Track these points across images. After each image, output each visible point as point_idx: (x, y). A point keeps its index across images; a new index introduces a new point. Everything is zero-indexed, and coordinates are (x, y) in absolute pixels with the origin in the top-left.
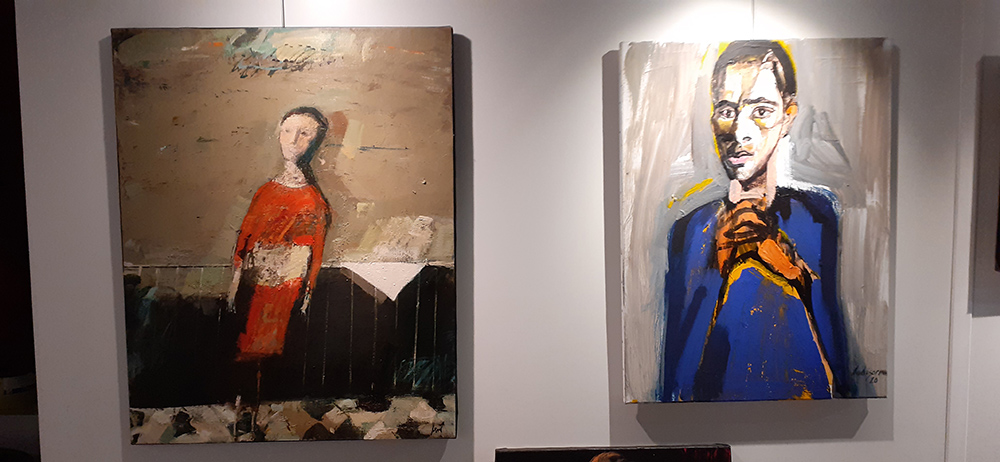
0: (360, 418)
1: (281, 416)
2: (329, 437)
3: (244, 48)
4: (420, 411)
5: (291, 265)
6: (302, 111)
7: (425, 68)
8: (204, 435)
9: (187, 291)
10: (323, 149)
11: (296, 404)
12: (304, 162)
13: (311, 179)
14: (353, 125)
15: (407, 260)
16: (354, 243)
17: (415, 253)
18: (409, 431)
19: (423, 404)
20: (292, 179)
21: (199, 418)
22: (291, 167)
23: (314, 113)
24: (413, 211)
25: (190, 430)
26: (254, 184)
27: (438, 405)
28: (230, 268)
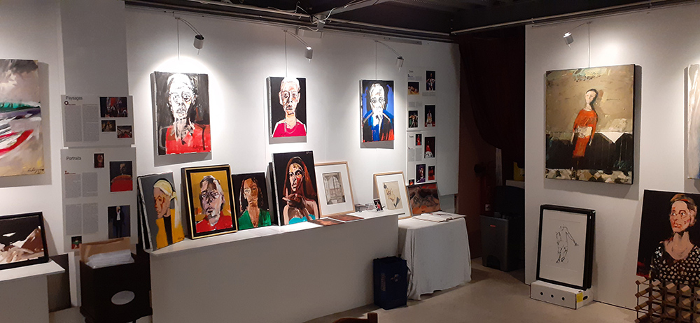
0: (604, 176)
1: (583, 174)
2: (596, 181)
3: (578, 74)
4: (621, 175)
5: (587, 132)
6: (592, 90)
7: (625, 76)
8: (563, 177)
9: (561, 139)
10: (597, 100)
11: (587, 170)
12: (591, 104)
13: (593, 108)
14: (605, 93)
15: (619, 131)
16: (604, 127)
17: (621, 130)
18: (618, 181)
19: (622, 173)
20: (588, 108)
21: (562, 172)
22: (588, 105)
23: (595, 90)
24: (621, 117)
25: (560, 176)
26: (578, 110)
27: (626, 174)
28: (572, 133)
